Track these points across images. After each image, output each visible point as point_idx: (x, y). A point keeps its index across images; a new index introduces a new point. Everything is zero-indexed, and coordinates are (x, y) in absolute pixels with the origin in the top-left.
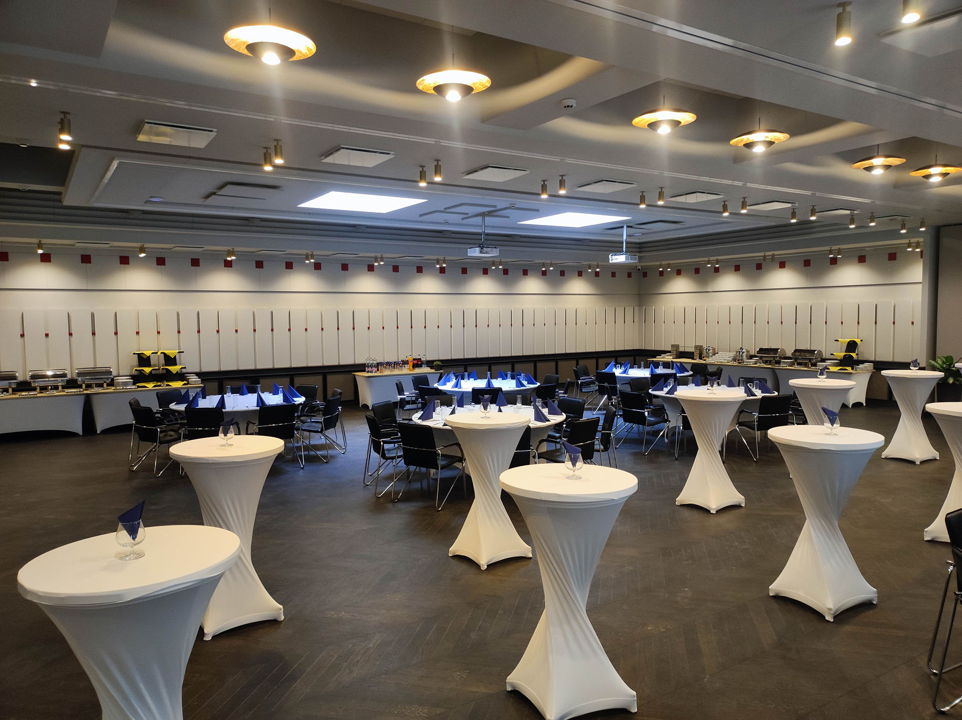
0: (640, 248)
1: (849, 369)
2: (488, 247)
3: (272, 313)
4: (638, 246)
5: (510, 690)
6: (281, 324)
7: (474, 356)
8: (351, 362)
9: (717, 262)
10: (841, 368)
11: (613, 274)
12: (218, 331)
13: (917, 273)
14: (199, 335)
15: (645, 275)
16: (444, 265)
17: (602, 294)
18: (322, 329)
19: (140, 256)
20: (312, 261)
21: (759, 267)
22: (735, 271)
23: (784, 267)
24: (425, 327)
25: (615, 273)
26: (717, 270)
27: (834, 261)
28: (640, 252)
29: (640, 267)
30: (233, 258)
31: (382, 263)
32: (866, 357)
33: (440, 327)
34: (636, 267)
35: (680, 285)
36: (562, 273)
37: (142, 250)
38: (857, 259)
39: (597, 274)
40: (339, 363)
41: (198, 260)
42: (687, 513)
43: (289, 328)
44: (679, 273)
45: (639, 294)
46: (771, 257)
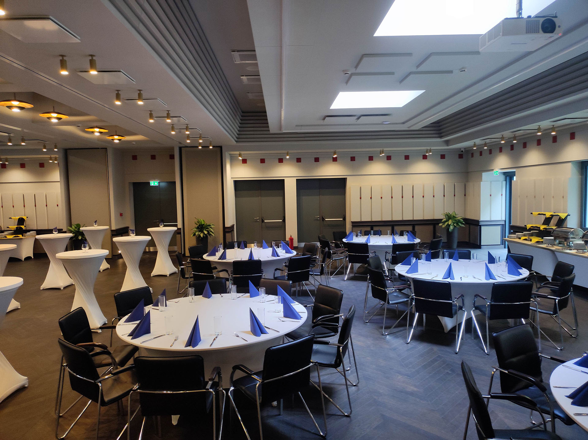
1: (20, 236)
10: (15, 236)
13: (56, 176)
27: (4, 166)
32: (31, 228)
38: (19, 166)
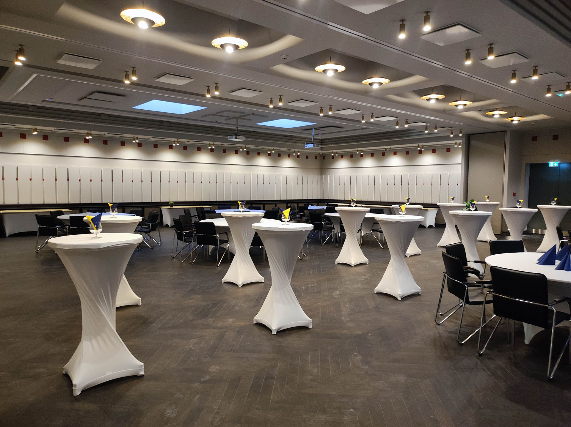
0: (321, 142)
2: (240, 136)
3: (112, 170)
4: (321, 141)
5: (255, 323)
6: (117, 177)
7: (230, 200)
8: (158, 201)
9: (362, 151)
11: (307, 157)
12: (80, 180)
13: (459, 159)
14: (68, 182)
15: (324, 158)
16: (213, 147)
17: (301, 168)
18: (142, 181)
19: (34, 134)
20: (137, 141)
21: (383, 154)
22: (371, 156)
23: (396, 155)
24: (202, 182)
25: (308, 156)
26: (362, 156)
27: (420, 152)
28: (321, 145)
29: (322, 154)
30: (91, 137)
31: (178, 144)
33: (210, 182)
34: (320, 153)
35: (343, 164)
36: (279, 155)
37: (35, 130)
38: (431, 151)
39: (298, 156)
40: (151, 201)
41: (68, 138)
42: (340, 267)
43: (122, 180)
44: (342, 157)
45: (321, 169)
46: (389, 149)
